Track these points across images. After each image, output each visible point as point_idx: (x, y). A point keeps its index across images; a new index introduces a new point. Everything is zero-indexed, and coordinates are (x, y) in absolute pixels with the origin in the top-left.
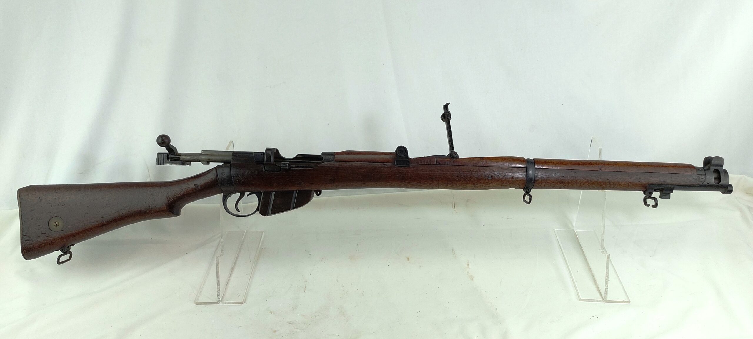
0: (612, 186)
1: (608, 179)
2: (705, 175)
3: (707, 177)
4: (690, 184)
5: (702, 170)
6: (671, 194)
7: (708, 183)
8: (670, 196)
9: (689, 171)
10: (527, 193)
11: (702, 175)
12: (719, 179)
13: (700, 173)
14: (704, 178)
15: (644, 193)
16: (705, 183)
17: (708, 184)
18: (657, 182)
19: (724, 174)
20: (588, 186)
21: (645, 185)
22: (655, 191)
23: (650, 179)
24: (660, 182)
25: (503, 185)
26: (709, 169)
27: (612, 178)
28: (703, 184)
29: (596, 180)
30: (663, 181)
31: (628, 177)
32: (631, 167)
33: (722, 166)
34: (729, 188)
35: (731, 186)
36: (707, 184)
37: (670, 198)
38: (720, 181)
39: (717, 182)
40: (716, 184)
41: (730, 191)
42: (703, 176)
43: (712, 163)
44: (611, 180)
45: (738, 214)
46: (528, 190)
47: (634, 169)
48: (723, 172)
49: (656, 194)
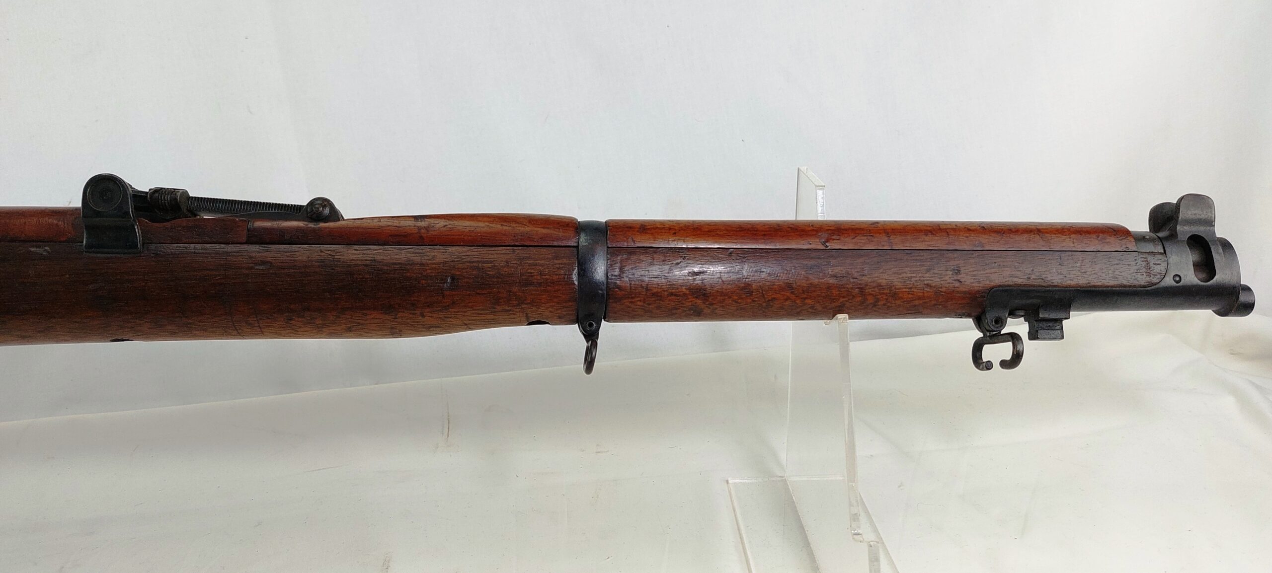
0: (871, 300)
1: (856, 275)
2: (1165, 252)
3: (1171, 261)
4: (1121, 286)
5: (1151, 240)
6: (1064, 322)
7: (1178, 279)
8: (1062, 329)
9: (1115, 244)
10: (591, 336)
11: (1153, 253)
12: (1206, 266)
13: (1150, 247)
14: (1164, 265)
15: (979, 323)
16: (1169, 281)
17: (1177, 282)
18: (1019, 281)
19: (1221, 251)
20: (788, 303)
21: (978, 292)
22: (1012, 314)
23: (993, 270)
24: (1025, 282)
25: (499, 308)
26: (1173, 236)
27: (866, 272)
28: (1163, 284)
29: (816, 281)
30: (1033, 277)
31: (922, 266)
32: (927, 235)
33: (1210, 223)
34: (1243, 298)
35: (1247, 289)
36: (1175, 284)
37: (1062, 337)
38: (1212, 273)
39: (1203, 276)
40: (1203, 283)
41: (1248, 308)
42: (1160, 257)
43: (1181, 216)
44: (864, 278)
45: (1229, 402)
46: (591, 325)
47: (938, 243)
48: (1218, 243)
49: (1018, 326)
